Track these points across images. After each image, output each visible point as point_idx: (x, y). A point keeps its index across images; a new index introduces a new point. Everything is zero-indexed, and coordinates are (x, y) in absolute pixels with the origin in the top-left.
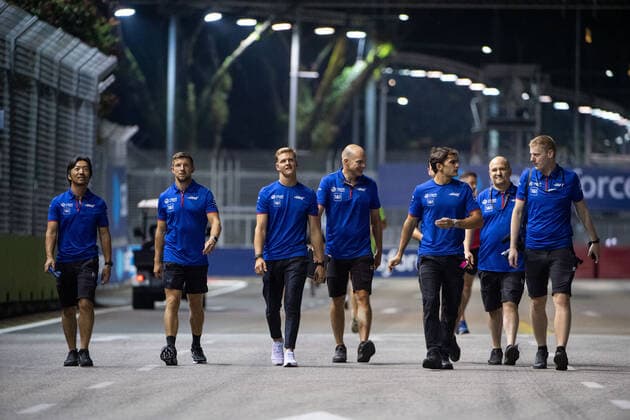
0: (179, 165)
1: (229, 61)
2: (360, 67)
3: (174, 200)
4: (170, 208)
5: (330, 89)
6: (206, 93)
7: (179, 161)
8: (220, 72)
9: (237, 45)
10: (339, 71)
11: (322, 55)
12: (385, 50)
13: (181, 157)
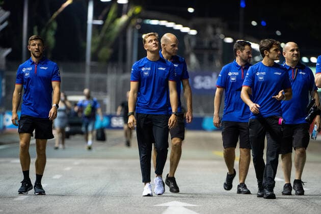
0: (34, 45)
1: (55, 15)
2: (124, 19)
3: (30, 69)
4: (27, 75)
5: (109, 30)
6: (43, 31)
7: (35, 42)
8: (51, 20)
9: (60, 6)
10: (113, 21)
11: (105, 11)
12: (138, 10)
13: (35, 39)
